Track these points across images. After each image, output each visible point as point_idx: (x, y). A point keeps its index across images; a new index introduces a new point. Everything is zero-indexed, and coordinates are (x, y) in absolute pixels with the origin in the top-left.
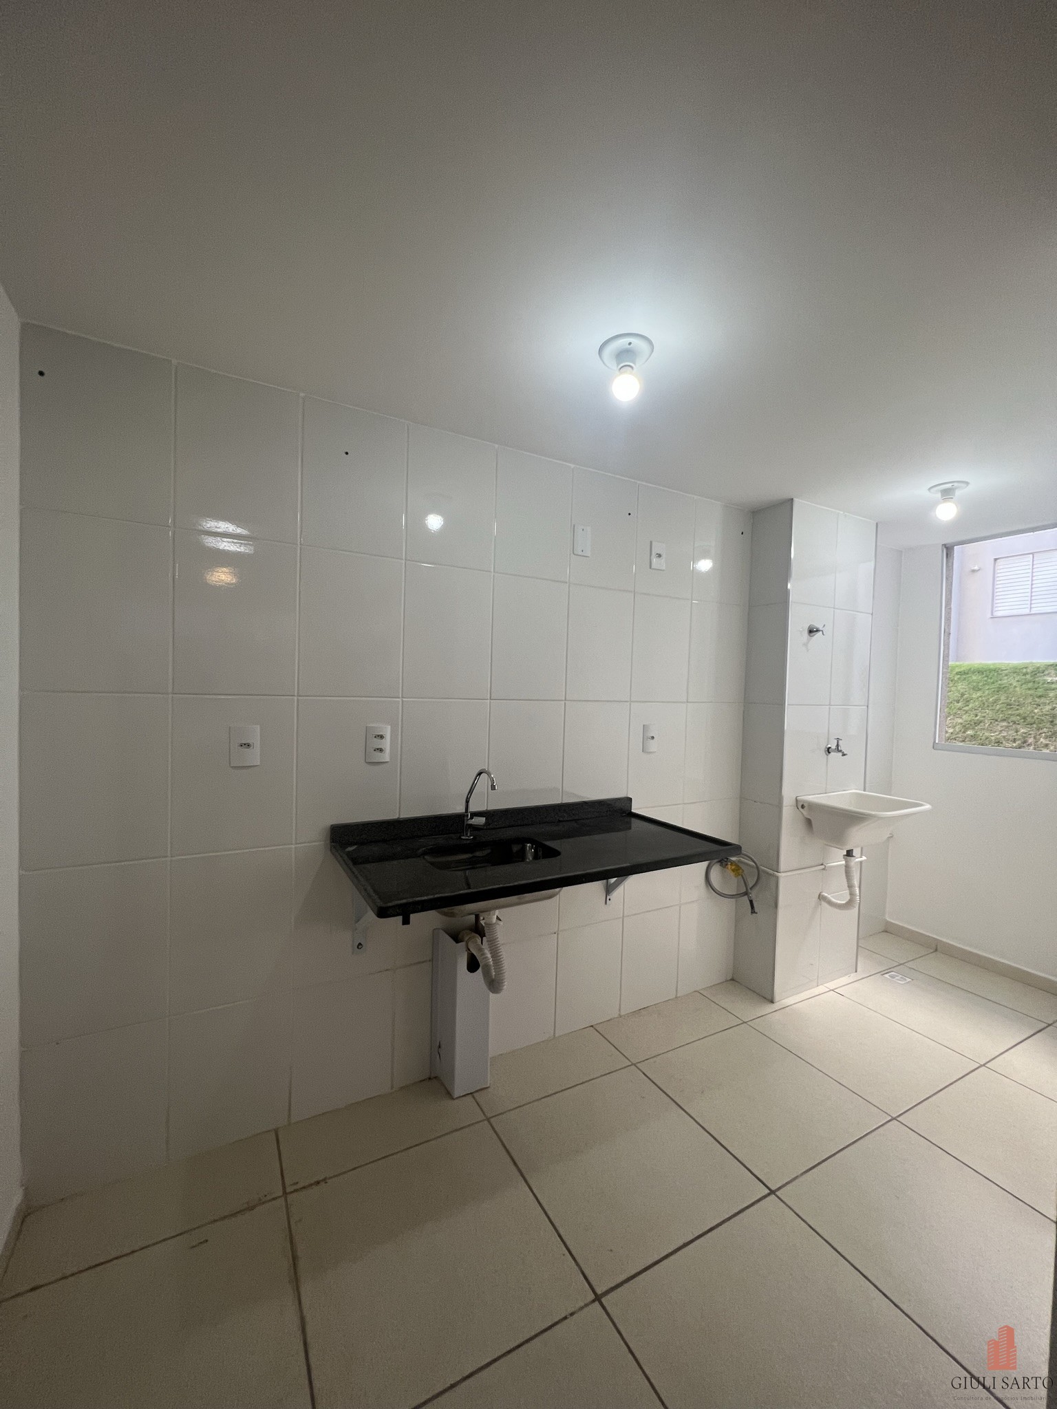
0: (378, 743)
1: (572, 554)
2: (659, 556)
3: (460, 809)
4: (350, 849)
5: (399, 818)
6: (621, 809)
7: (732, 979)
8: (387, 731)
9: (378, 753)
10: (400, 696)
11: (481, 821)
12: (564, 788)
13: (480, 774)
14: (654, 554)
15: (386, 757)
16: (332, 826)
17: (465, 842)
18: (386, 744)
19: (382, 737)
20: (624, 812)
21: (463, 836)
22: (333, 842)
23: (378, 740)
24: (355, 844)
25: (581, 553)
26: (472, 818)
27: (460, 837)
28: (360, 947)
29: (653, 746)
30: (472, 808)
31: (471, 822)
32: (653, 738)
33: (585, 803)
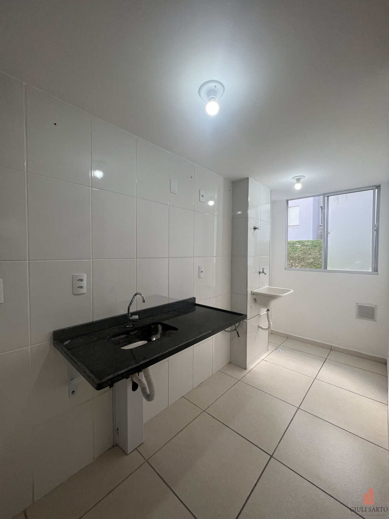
0: (80, 284)
1: (170, 193)
2: (203, 196)
3: (123, 311)
4: (66, 343)
5: (92, 321)
6: (192, 303)
7: (230, 363)
8: (85, 277)
9: (79, 289)
10: (91, 258)
11: (137, 317)
12: (169, 297)
13: (136, 295)
14: (201, 196)
15: (84, 290)
16: (54, 331)
17: (128, 329)
18: (84, 284)
19: (82, 280)
20: (193, 304)
21: (127, 326)
22: (55, 340)
23: (80, 282)
24: (68, 339)
25: (173, 192)
26: (131, 316)
27: (125, 327)
28: (73, 393)
29: (202, 275)
30: (131, 311)
31: (131, 318)
32: (202, 272)
33: (178, 302)
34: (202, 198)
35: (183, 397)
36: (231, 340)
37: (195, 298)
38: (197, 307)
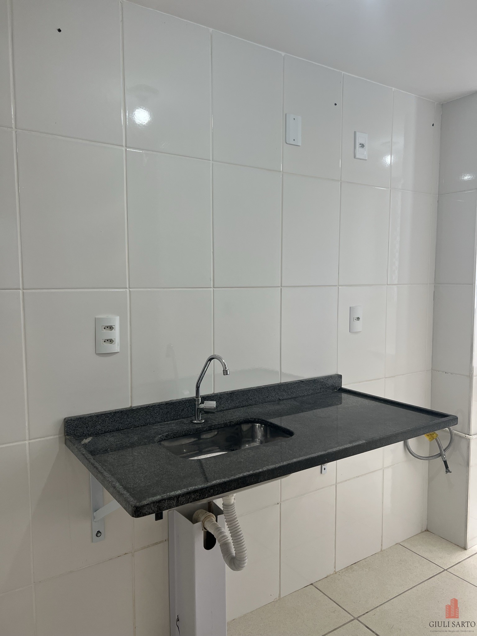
0: (108, 334)
1: (285, 144)
2: (362, 146)
3: (188, 393)
4: (86, 441)
5: (131, 407)
6: (332, 386)
7: (427, 530)
8: (116, 322)
9: (107, 344)
10: (128, 287)
11: (212, 404)
12: (282, 371)
13: (210, 360)
14: (358, 146)
15: (116, 347)
16: (65, 419)
17: (197, 426)
18: (116, 334)
19: (111, 328)
20: (336, 388)
21: (195, 420)
22: (68, 435)
23: (108, 331)
24: (90, 436)
25: (293, 142)
26: (202, 403)
27: (191, 422)
28: (99, 535)
29: (358, 326)
30: (202, 393)
31: (202, 406)
32: (358, 319)
33: (302, 382)
34: (361, 149)
35: (312, 584)
36: (431, 479)
37: (340, 377)
38: (344, 395)
